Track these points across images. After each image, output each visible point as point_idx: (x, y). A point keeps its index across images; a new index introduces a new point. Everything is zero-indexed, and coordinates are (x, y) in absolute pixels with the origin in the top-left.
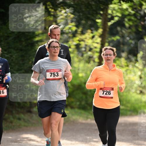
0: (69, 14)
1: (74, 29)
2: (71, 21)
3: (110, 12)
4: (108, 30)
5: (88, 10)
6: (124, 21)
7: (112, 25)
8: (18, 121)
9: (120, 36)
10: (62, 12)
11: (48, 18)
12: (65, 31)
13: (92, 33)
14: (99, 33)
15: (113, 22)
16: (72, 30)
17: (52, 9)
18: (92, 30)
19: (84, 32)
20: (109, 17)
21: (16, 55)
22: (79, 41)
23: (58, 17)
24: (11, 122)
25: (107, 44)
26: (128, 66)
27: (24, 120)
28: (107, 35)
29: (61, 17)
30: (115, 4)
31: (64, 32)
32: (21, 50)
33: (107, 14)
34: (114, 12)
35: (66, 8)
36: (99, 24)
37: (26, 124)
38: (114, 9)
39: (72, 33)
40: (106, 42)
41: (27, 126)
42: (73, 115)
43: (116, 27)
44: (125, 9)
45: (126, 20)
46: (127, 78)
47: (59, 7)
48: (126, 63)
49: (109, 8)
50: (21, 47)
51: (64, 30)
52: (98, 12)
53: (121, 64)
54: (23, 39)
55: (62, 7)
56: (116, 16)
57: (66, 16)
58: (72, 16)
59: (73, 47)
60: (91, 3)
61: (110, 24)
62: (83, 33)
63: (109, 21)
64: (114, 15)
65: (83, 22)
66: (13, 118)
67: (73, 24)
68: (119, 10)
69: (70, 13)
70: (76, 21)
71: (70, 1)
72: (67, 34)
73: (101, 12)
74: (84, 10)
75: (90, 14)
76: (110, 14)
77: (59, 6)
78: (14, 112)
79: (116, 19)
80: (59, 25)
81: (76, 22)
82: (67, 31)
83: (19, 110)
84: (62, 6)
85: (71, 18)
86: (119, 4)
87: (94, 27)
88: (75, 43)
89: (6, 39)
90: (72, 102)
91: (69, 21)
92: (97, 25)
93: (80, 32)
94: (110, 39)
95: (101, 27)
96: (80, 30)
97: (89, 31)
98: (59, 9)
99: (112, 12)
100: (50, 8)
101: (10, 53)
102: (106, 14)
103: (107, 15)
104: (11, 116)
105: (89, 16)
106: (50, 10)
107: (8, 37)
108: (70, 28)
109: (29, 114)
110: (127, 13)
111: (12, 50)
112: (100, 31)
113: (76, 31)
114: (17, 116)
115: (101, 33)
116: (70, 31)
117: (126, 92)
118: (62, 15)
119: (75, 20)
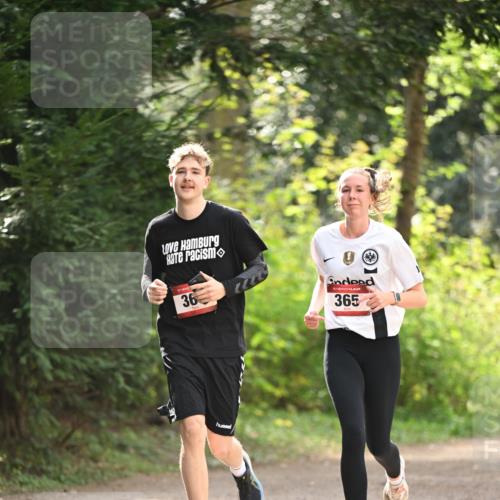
0: (293, 89)
1: (310, 138)
2: (298, 110)
3: (431, 80)
4: (425, 141)
5: (357, 73)
6: (482, 110)
7: (438, 125)
8: (117, 453)
9: (466, 165)
10: (269, 79)
11: (219, 101)
12: (280, 145)
13: (371, 153)
14: (396, 153)
15: (441, 114)
16: (303, 143)
17: (235, 69)
18: (369, 144)
19: (344, 149)
20: (430, 96)
21: (109, 225)
22: (327, 180)
23: (256, 96)
24: (95, 459)
25: (421, 191)
26: (492, 266)
27: (137, 449)
28: (423, 162)
29: (266, 98)
30: (450, 53)
31: (276, 147)
32: (128, 211)
33: (424, 89)
34: (447, 80)
35: (282, 68)
36: (393, 123)
37: (145, 465)
38: (447, 71)
39: (301, 153)
40: (420, 183)
41: (147, 473)
42: (304, 433)
43: (453, 134)
44: (484, 72)
45: (488, 107)
46: (490, 308)
47: (260, 65)
48: (489, 256)
49: (430, 67)
50: (126, 199)
51: (275, 142)
52: (393, 80)
53: (470, 258)
54: (134, 174)
55: (269, 65)
56: (455, 95)
57: (282, 97)
58: (303, 94)
59: (305, 200)
60: (366, 49)
61: (431, 121)
62: (338, 153)
63: (431, 112)
64: (448, 91)
65: (341, 114)
66: (101, 443)
67: (309, 122)
68: (464, 75)
69: (298, 85)
70: (315, 111)
71: (296, 44)
72: (285, 155)
73: (404, 82)
74: (343, 72)
75: (363, 88)
76: (431, 89)
77: (259, 59)
78: (103, 423)
79: (454, 104)
80: (259, 124)
81: (315, 115)
82: (286, 146)
83: (122, 415)
84: (268, 60)
85: (300, 103)
86: (464, 53)
87: (377, 131)
88: (313, 187)
89: (78, 174)
90: (304, 389)
91: (293, 113)
92: (389, 126)
93: (330, 148)
94: (431, 173)
95: (402, 130)
96: (329, 142)
97: (361, 146)
98: (259, 71)
99: (440, 80)
100: (230, 66)
101: (91, 220)
102: (419, 88)
103: (421, 93)
104: (93, 438)
105: (360, 93)
106: (228, 73)
107: (85, 165)
108: (296, 136)
109: (154, 429)
110: (490, 84)
111: (99, 211)
112: (399, 145)
113: (316, 146)
114: (115, 436)
115: (402, 153)
116: (297, 145)
117: (488, 356)
118: (267, 92)
119: (311, 108)
